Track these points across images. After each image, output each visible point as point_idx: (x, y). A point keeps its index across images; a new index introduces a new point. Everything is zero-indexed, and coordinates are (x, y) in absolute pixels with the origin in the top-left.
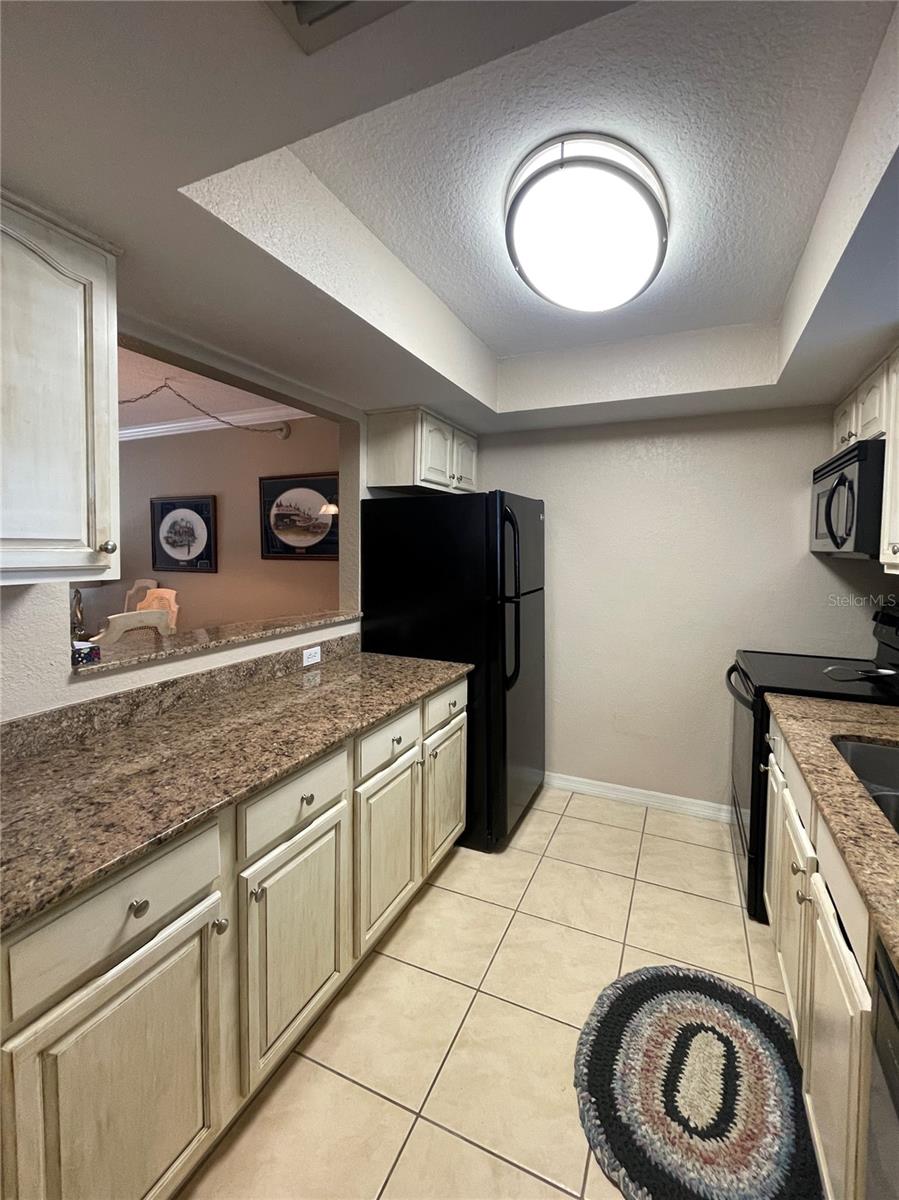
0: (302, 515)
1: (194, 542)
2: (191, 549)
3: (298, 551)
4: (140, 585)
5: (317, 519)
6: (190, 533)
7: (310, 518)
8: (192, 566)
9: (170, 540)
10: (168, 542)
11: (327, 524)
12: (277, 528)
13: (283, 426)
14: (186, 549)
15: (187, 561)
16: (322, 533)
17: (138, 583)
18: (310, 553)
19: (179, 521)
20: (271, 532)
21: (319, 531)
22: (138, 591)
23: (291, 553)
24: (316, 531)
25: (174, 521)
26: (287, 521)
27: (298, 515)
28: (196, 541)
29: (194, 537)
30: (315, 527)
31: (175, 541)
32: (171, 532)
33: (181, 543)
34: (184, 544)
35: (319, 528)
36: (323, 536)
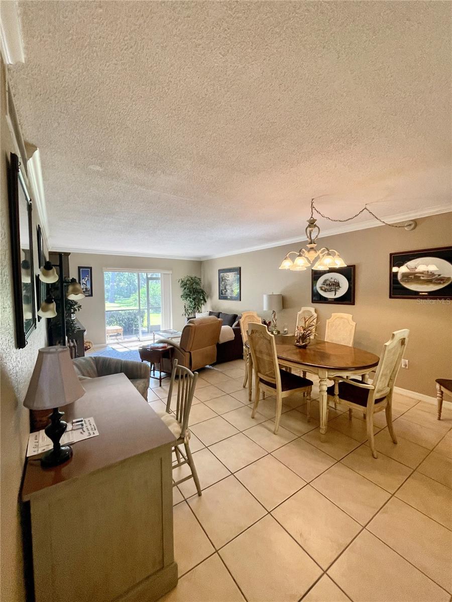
0: (426, 273)
1: (338, 289)
2: (337, 292)
3: (421, 294)
4: (304, 309)
5: (439, 275)
6: (337, 285)
8: (338, 301)
9: (323, 289)
12: (403, 281)
13: (411, 223)
14: (334, 292)
15: (335, 299)
16: (444, 283)
17: (303, 309)
18: (433, 295)
19: (330, 279)
20: (399, 283)
21: (442, 282)
22: (304, 312)
23: (415, 295)
24: (439, 282)
25: (326, 279)
26: (413, 277)
27: (423, 273)
28: (340, 288)
29: (339, 286)
30: (437, 280)
31: (326, 289)
32: (324, 284)
33: (330, 290)
34: (332, 290)
35: (442, 280)
36: (445, 285)
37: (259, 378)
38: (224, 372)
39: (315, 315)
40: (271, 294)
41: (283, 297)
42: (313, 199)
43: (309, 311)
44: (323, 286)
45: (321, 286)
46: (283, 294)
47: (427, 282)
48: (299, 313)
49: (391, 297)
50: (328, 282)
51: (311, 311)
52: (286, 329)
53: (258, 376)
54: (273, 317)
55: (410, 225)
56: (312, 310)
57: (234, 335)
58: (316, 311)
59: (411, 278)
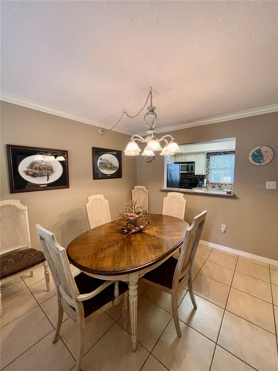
1: (52, 173)
3: (107, 176)
5: (114, 165)
7: (112, 164)
9: (29, 173)
11: (117, 167)
12: (100, 168)
23: (105, 177)
27: (108, 163)
28: (54, 173)
29: (52, 171)
30: (113, 167)
31: (35, 174)
32: (32, 168)
33: (41, 174)
34: (44, 175)
35: (115, 168)
36: (116, 170)
44: (30, 170)
45: (26, 170)
47: (110, 168)
49: (94, 179)
50: (37, 165)
59: (103, 166)
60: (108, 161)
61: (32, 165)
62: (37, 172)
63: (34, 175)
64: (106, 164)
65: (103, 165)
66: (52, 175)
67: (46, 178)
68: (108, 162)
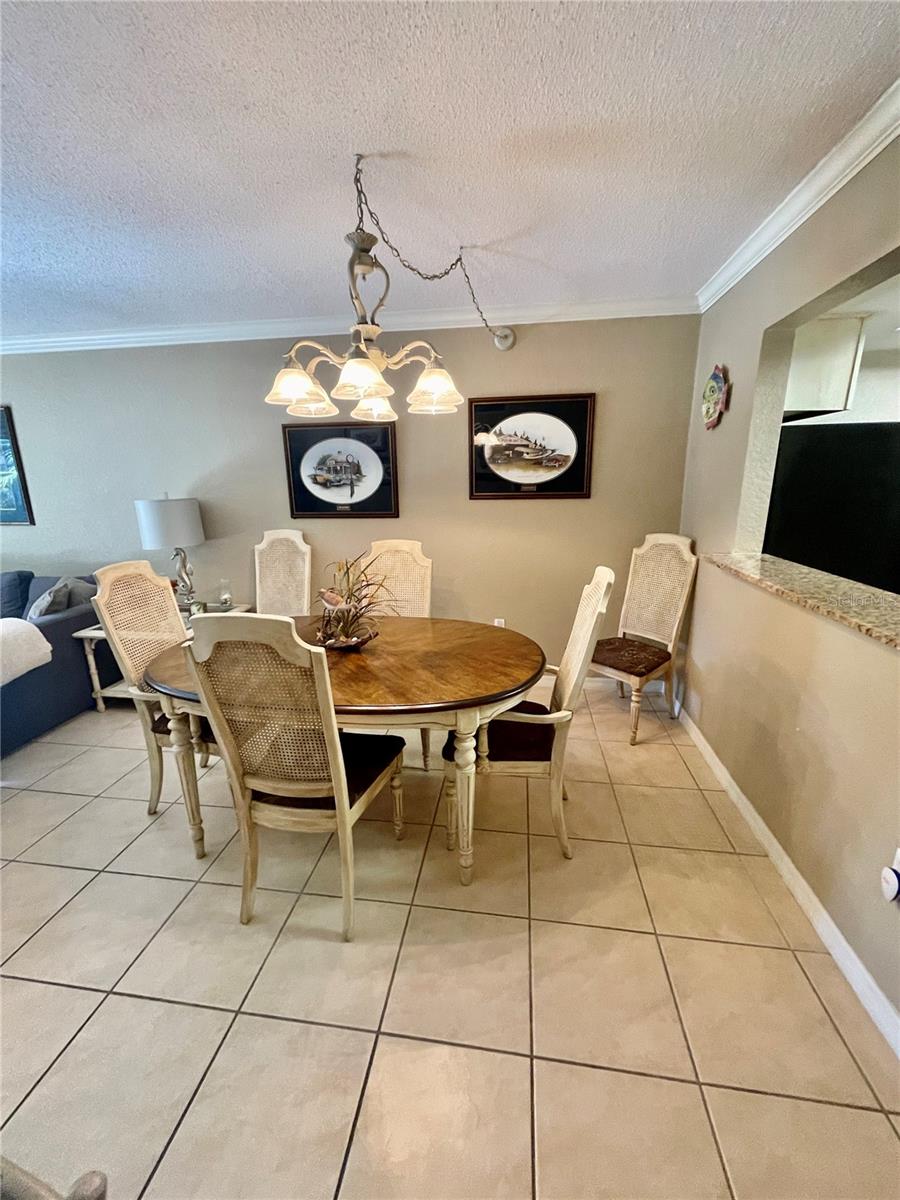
0: (532, 445)
1: (359, 480)
2: (356, 488)
3: (524, 488)
4: (273, 537)
5: (553, 451)
6: (354, 470)
7: (544, 449)
8: (360, 510)
9: (319, 479)
10: (315, 481)
11: (568, 457)
12: (494, 462)
13: (508, 332)
14: (349, 488)
15: (351, 505)
16: (560, 466)
17: (270, 535)
18: (543, 491)
19: (335, 454)
20: (486, 466)
21: (557, 465)
22: (272, 544)
23: (514, 491)
24: (552, 464)
25: (326, 454)
26: (510, 453)
27: (527, 446)
28: (364, 479)
29: (360, 474)
30: (550, 460)
31: (328, 480)
32: (321, 469)
33: (339, 482)
34: (344, 484)
35: (557, 461)
36: (562, 470)
37: (249, 794)
38: (42, 786)
39: (306, 548)
40: (162, 497)
41: (200, 507)
42: (360, 157)
43: (287, 540)
44: (318, 472)
45: (313, 472)
46: (200, 496)
47: (535, 464)
48: (259, 547)
49: (472, 497)
50: (331, 463)
51: (293, 538)
52: (226, 596)
53: (247, 788)
54: (178, 565)
55: (506, 337)
56: (296, 536)
57: (48, 647)
58: (305, 539)
59: (508, 455)
60: (527, 439)
61: (322, 462)
62: (331, 477)
63: (326, 484)
64: (516, 449)
65: (507, 452)
66: (360, 484)
67: (347, 490)
68: (525, 443)
